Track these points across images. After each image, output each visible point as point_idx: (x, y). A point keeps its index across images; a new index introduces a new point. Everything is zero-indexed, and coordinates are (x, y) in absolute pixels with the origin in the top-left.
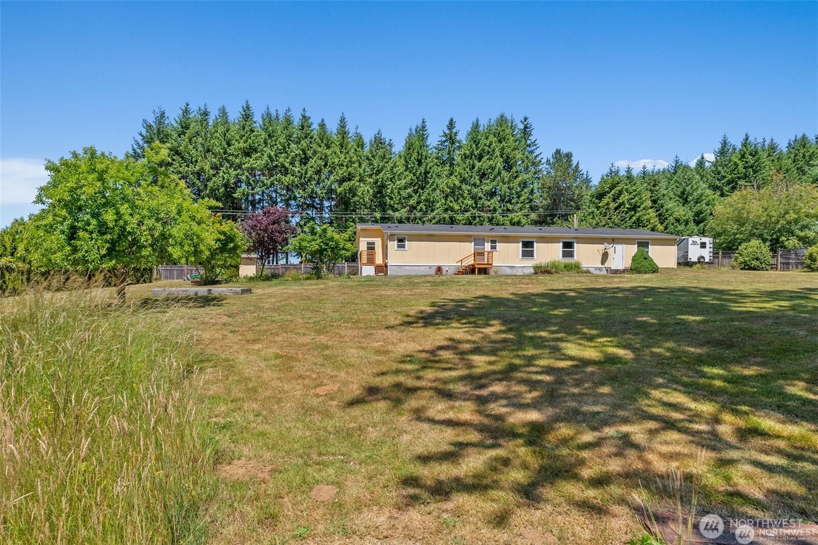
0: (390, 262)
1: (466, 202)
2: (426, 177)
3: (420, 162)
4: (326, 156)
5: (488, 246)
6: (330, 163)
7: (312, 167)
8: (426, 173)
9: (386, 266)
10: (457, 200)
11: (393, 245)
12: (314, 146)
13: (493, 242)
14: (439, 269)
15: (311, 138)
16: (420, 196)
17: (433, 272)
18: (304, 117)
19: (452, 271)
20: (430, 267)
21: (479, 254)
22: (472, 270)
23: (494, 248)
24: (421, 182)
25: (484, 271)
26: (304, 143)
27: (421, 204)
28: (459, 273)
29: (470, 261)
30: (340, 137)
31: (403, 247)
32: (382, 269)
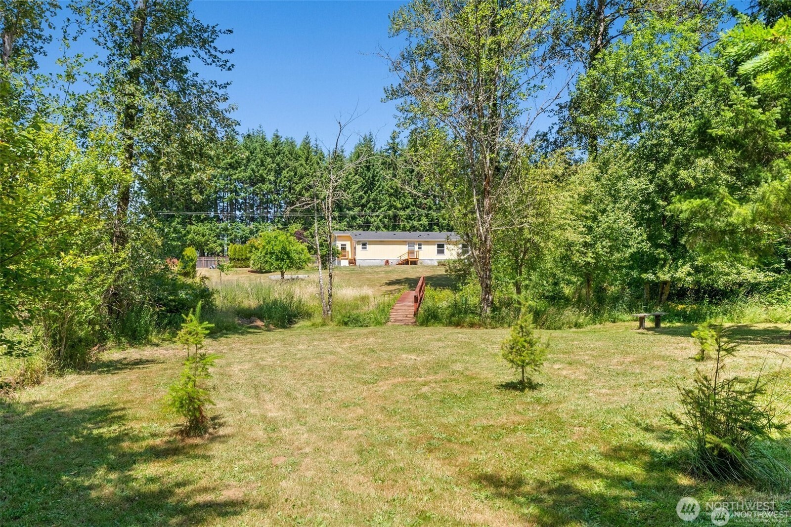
0: (357, 258)
1: (406, 200)
2: (374, 180)
3: (368, 168)
4: (295, 168)
5: (416, 247)
6: (298, 173)
7: (285, 177)
8: (374, 177)
9: (355, 260)
10: (400, 199)
11: (359, 247)
12: (286, 159)
13: (420, 245)
14: (387, 262)
15: (284, 153)
16: (369, 196)
17: (383, 263)
18: (277, 137)
19: (395, 262)
20: (382, 260)
21: (411, 252)
22: (406, 262)
23: (420, 248)
24: (370, 185)
25: (414, 263)
26: (278, 158)
27: (371, 203)
28: (399, 264)
29: (406, 257)
30: (305, 151)
31: (366, 248)
32: (353, 262)
